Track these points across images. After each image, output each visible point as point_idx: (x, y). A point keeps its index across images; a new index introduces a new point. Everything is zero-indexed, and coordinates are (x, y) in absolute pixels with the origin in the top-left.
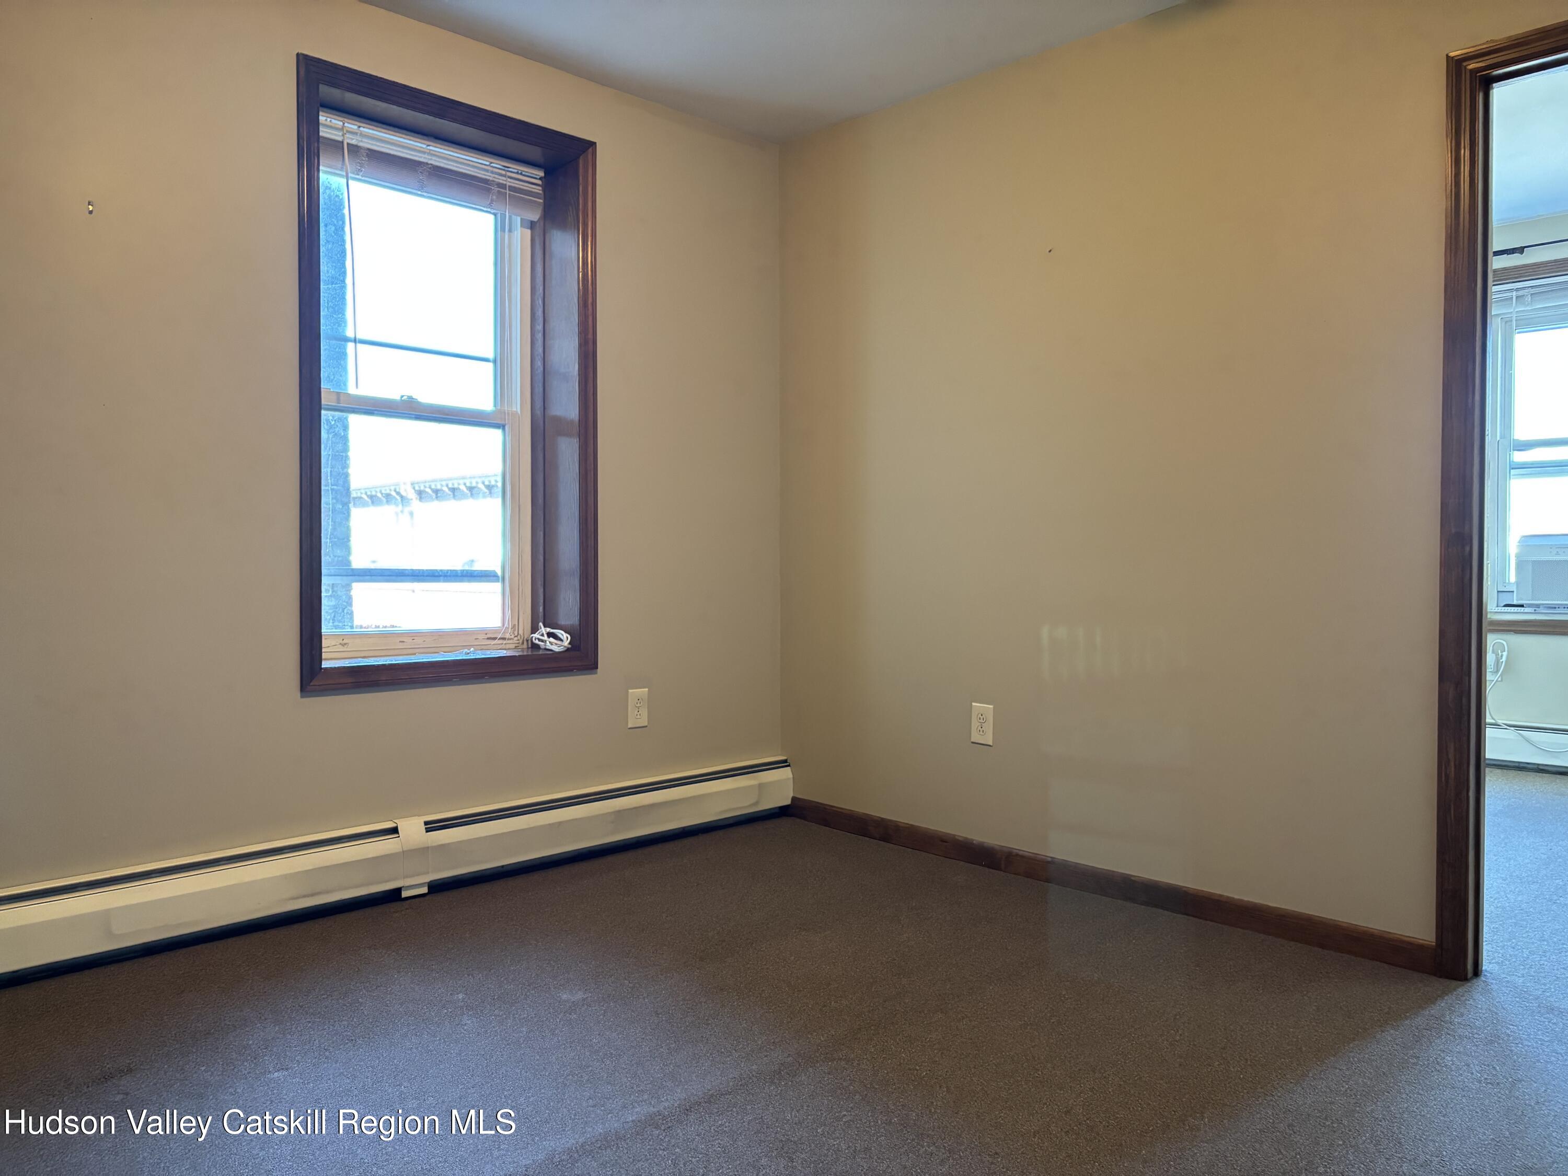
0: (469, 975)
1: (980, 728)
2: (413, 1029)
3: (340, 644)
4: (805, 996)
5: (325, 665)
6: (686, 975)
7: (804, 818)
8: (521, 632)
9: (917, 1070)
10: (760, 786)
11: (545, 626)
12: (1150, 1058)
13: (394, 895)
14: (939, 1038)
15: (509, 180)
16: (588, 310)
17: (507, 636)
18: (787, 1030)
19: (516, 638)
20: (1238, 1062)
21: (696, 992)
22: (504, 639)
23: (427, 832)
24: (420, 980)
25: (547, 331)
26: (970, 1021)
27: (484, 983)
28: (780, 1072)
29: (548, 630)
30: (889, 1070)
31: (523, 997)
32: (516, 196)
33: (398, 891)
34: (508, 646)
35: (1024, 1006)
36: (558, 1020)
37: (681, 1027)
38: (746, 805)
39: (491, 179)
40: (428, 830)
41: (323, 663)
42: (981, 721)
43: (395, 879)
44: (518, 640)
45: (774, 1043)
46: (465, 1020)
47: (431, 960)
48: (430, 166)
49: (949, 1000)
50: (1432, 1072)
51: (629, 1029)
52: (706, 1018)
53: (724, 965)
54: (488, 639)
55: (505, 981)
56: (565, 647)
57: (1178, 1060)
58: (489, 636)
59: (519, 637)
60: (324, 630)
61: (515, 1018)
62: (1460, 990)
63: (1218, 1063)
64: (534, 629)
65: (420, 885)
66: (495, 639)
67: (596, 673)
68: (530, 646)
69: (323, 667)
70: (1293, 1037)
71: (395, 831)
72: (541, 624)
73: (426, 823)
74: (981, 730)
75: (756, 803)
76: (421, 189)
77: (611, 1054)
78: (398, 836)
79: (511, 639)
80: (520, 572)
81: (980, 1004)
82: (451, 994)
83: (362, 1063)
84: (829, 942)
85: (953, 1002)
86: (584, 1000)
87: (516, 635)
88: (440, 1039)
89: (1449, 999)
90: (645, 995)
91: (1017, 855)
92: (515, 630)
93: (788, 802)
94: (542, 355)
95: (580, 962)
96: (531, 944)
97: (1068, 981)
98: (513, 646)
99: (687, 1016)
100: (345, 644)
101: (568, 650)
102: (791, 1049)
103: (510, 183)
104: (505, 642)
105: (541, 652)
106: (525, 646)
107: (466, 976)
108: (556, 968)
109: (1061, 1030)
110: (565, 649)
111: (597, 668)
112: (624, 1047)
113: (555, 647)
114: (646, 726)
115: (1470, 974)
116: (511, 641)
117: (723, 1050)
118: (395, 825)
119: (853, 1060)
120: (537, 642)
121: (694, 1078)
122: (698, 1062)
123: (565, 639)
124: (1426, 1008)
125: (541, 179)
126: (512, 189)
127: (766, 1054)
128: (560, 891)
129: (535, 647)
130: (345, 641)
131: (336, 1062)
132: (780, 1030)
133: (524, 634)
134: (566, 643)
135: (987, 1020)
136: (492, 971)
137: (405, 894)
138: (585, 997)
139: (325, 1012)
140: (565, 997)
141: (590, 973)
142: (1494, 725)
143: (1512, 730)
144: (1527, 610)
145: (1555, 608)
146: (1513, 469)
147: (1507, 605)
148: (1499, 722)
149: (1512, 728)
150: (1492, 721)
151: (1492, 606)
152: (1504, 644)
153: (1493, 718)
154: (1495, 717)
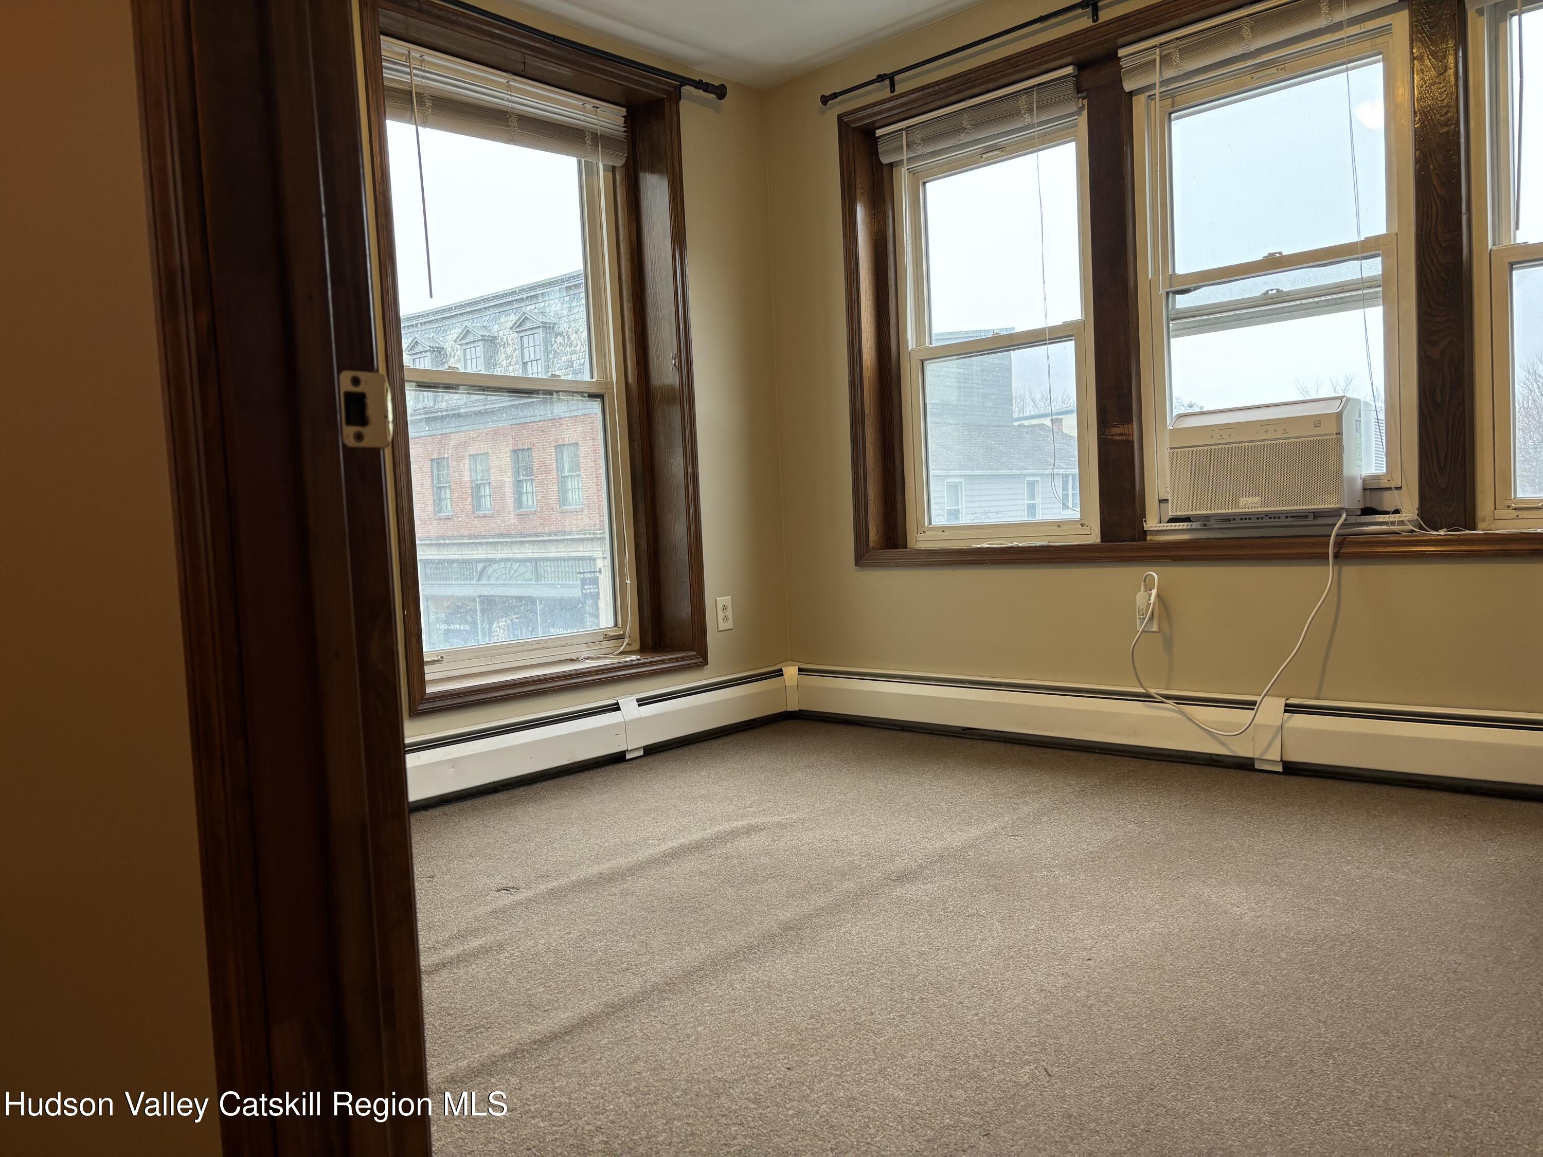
142: (1146, 697)
143: (1170, 705)
144: (1195, 525)
145: (1229, 520)
146: (1173, 320)
147: (1173, 520)
148: (1152, 691)
149: (1170, 701)
150: (1142, 690)
151: (1151, 524)
152: (1156, 576)
153: (1142, 686)
154: (1145, 685)
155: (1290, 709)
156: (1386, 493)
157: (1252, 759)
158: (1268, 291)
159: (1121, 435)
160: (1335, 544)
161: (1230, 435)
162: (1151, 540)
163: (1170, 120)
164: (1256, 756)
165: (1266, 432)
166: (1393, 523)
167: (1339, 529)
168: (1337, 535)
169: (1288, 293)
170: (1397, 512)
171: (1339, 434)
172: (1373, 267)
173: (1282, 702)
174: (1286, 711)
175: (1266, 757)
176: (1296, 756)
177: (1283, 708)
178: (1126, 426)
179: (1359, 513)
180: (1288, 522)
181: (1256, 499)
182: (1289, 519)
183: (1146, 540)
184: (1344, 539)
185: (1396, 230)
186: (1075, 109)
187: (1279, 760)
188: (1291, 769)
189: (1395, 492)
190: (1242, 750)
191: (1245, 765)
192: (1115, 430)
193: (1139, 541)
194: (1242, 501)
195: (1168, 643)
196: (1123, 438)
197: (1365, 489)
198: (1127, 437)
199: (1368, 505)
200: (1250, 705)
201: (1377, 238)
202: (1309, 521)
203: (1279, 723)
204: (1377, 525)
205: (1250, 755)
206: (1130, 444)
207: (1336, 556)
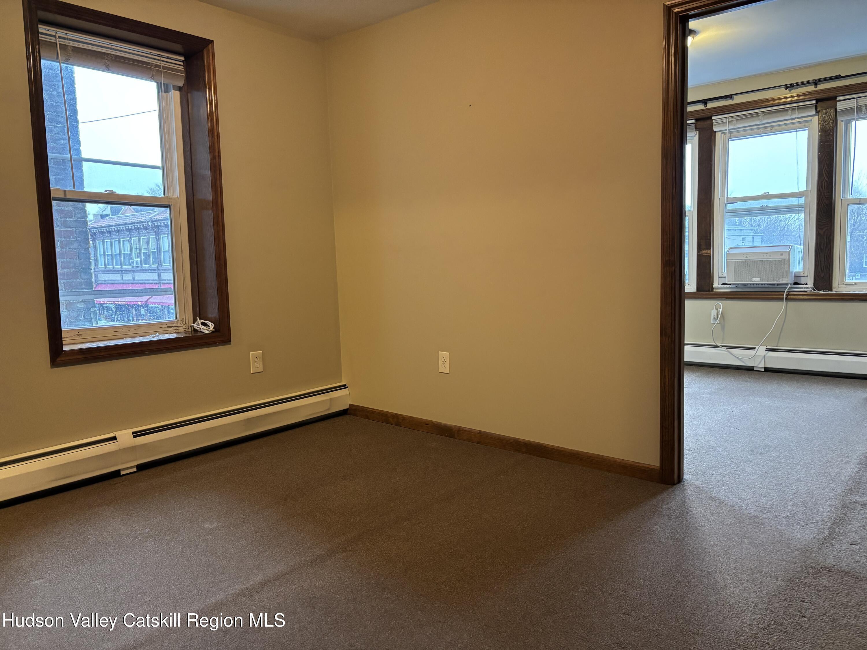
0: (153, 518)
1: (443, 365)
2: (117, 551)
3: (77, 335)
4: (338, 517)
5: (65, 348)
6: (275, 509)
7: (355, 415)
8: (187, 322)
9: (389, 554)
10: (331, 399)
11: (200, 319)
12: (510, 538)
13: (116, 474)
14: (404, 535)
15: (162, 62)
16: (215, 139)
17: (179, 325)
18: (325, 536)
19: (184, 326)
20: (553, 536)
21: (279, 518)
22: (177, 327)
23: (134, 438)
24: (125, 522)
25: (192, 151)
26: (422, 524)
27: (162, 522)
28: (316, 560)
29: (202, 321)
30: (374, 555)
31: (182, 528)
32: (168, 72)
33: (119, 471)
34: (180, 331)
35: (452, 514)
36: (200, 540)
37: (268, 539)
38: (322, 410)
39: (151, 62)
40: (134, 437)
41: (63, 347)
42: (444, 361)
43: (116, 465)
44: (186, 327)
45: (316, 544)
46: (148, 544)
47: (133, 511)
48: (112, 55)
49: (413, 513)
50: (646, 534)
51: (239, 542)
52: (282, 533)
53: (297, 502)
54: (167, 327)
55: (174, 520)
56: (211, 330)
57: (523, 538)
58: (168, 325)
59: (186, 325)
60: (63, 328)
61: (176, 541)
62: (670, 490)
63: (543, 538)
64: (195, 321)
65: (132, 467)
66: (171, 327)
67: (230, 344)
68: (193, 330)
69: (64, 350)
70: (583, 521)
71: (114, 438)
72: (198, 318)
73: (133, 433)
74: (444, 366)
75: (329, 409)
76: (108, 68)
77: (227, 557)
78: (116, 441)
79: (181, 327)
80: (185, 288)
81: (430, 514)
82: (142, 530)
83: (86, 573)
84: (356, 485)
85: (415, 514)
86: (217, 527)
87: (184, 324)
88: (131, 556)
89: (664, 495)
90: (251, 522)
91: (463, 430)
92: (183, 321)
93: (347, 407)
94: (190, 164)
95: (218, 506)
96: (192, 497)
97: (477, 499)
98: (183, 330)
99: (272, 533)
100: (80, 335)
101: (213, 332)
102: (324, 547)
103: (163, 64)
104: (177, 328)
105: (199, 334)
106: (190, 330)
107: (152, 518)
108: (204, 510)
109: (468, 526)
110: (211, 332)
111: (230, 341)
112: (235, 552)
113: (206, 331)
114: (262, 372)
115: (676, 482)
116: (181, 328)
117: (288, 550)
118: (114, 435)
119: (357, 550)
120: (196, 328)
121: (270, 567)
122: (273, 558)
123: (211, 326)
124: (651, 501)
125: (183, 61)
126: (164, 68)
127: (311, 551)
128: (213, 465)
129: (195, 331)
130: (80, 333)
131: (71, 572)
132: (321, 536)
133: (189, 324)
134: (212, 328)
135: (431, 523)
136: (167, 515)
137: (122, 473)
138: (217, 525)
139: (68, 545)
140: (206, 526)
141: (223, 512)
142: (715, 346)
143: (724, 349)
144: (732, 286)
145: (746, 285)
146: (726, 213)
147: (723, 284)
148: (718, 344)
149: (724, 348)
150: (715, 344)
151: (715, 285)
152: (721, 304)
153: (715, 343)
154: (716, 342)
155: (768, 350)
156: (802, 278)
157: (754, 367)
158: (763, 206)
159: (706, 253)
160: (786, 295)
161: (750, 256)
162: (715, 291)
163: (728, 141)
164: (755, 366)
165: (763, 256)
166: (805, 288)
167: (788, 289)
168: (787, 292)
169: (770, 207)
170: (807, 284)
171: (789, 258)
172: (802, 201)
173: (765, 347)
174: (766, 351)
175: (759, 366)
176: (769, 365)
177: (765, 349)
178: (708, 250)
179: (793, 284)
180: (768, 286)
181: (758, 279)
182: (768, 285)
183: (713, 291)
184: (789, 293)
185: (809, 189)
186: (694, 135)
187: (763, 367)
188: (767, 370)
189: (806, 277)
190: (750, 364)
191: (750, 369)
192: (704, 251)
193: (711, 291)
194: (753, 279)
195: (723, 328)
196: (707, 254)
197: (795, 276)
198: (708, 254)
199: (796, 282)
200: (754, 349)
201: (803, 191)
202: (776, 286)
203: (764, 355)
204: (799, 289)
205: (753, 366)
206: (709, 257)
207: (786, 299)
